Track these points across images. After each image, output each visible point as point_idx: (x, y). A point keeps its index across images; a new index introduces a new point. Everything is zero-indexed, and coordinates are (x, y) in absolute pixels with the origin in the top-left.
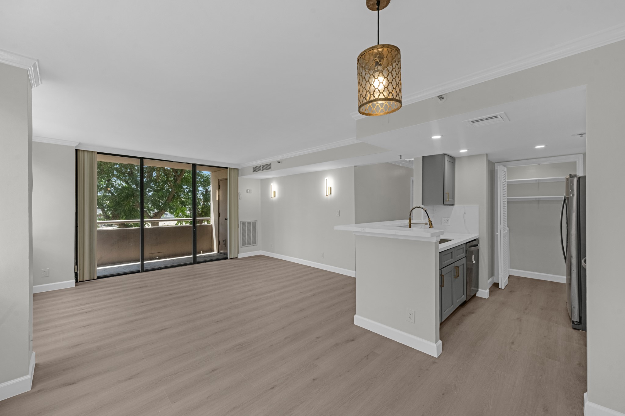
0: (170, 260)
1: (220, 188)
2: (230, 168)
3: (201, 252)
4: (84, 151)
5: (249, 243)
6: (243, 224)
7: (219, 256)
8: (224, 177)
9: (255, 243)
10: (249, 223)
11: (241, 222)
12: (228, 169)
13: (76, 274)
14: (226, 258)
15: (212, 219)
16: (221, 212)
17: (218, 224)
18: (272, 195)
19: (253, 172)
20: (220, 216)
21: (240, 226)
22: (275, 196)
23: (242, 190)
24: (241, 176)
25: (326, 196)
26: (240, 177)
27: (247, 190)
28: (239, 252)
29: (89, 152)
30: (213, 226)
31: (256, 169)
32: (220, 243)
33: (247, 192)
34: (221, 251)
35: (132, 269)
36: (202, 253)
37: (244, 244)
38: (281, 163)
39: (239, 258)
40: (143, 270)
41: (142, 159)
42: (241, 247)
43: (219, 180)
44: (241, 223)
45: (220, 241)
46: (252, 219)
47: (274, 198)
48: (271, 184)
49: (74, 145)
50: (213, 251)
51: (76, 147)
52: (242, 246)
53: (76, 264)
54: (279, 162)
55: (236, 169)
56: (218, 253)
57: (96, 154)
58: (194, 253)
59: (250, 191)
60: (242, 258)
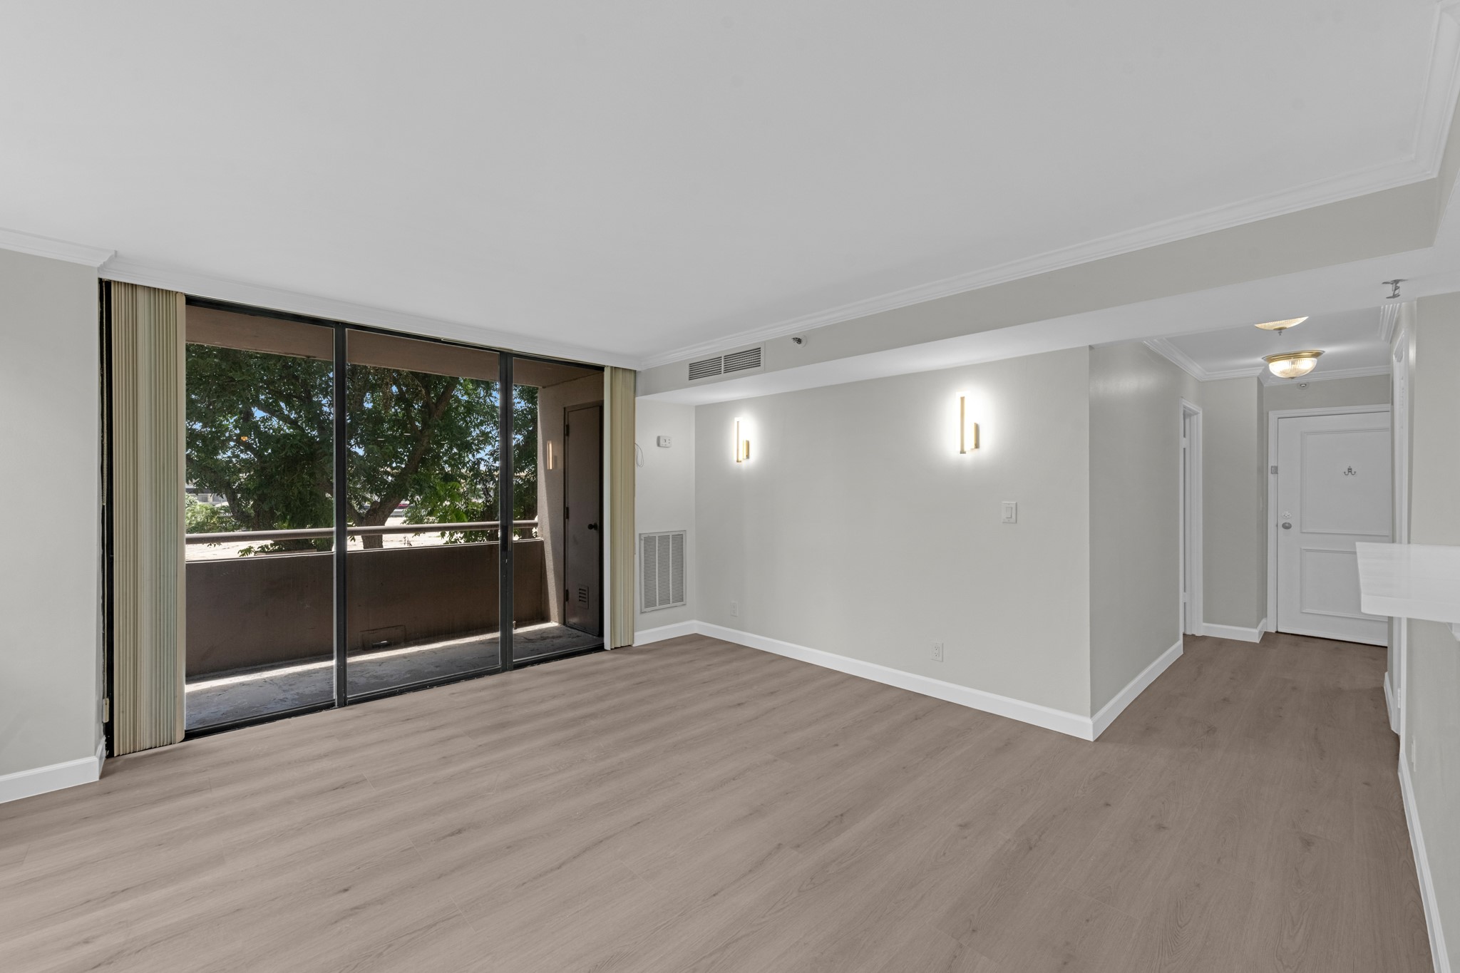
0: (423, 653)
1: (568, 434)
2: (614, 369)
4: (134, 287)
5: (665, 600)
6: (648, 540)
7: (570, 636)
8: (590, 399)
9: (680, 598)
10: (664, 539)
11: (640, 535)
12: (607, 374)
13: (109, 729)
14: (600, 648)
15: (543, 527)
16: (571, 504)
17: (564, 539)
18: (739, 453)
19: (691, 378)
20: (568, 518)
21: (639, 546)
22: (748, 457)
23: (645, 438)
24: (646, 394)
26: (639, 400)
27: (659, 438)
28: (637, 628)
29: (154, 292)
30: (545, 545)
31: (700, 370)
32: (570, 596)
33: (659, 445)
34: (573, 620)
35: (309, 690)
36: (518, 625)
37: (650, 603)
38: (803, 342)
39: (635, 645)
40: (345, 698)
41: (340, 327)
42: (642, 613)
43: (565, 408)
44: (640, 539)
45: (570, 591)
46: (671, 527)
47: (745, 464)
48: (736, 419)
49: (96, 264)
50: (545, 618)
51: (100, 269)
52: (644, 610)
53: (110, 693)
54: (799, 341)
55: (632, 370)
56: (563, 626)
57: (181, 302)
58: (507, 639)
59: (667, 441)
60: (645, 647)
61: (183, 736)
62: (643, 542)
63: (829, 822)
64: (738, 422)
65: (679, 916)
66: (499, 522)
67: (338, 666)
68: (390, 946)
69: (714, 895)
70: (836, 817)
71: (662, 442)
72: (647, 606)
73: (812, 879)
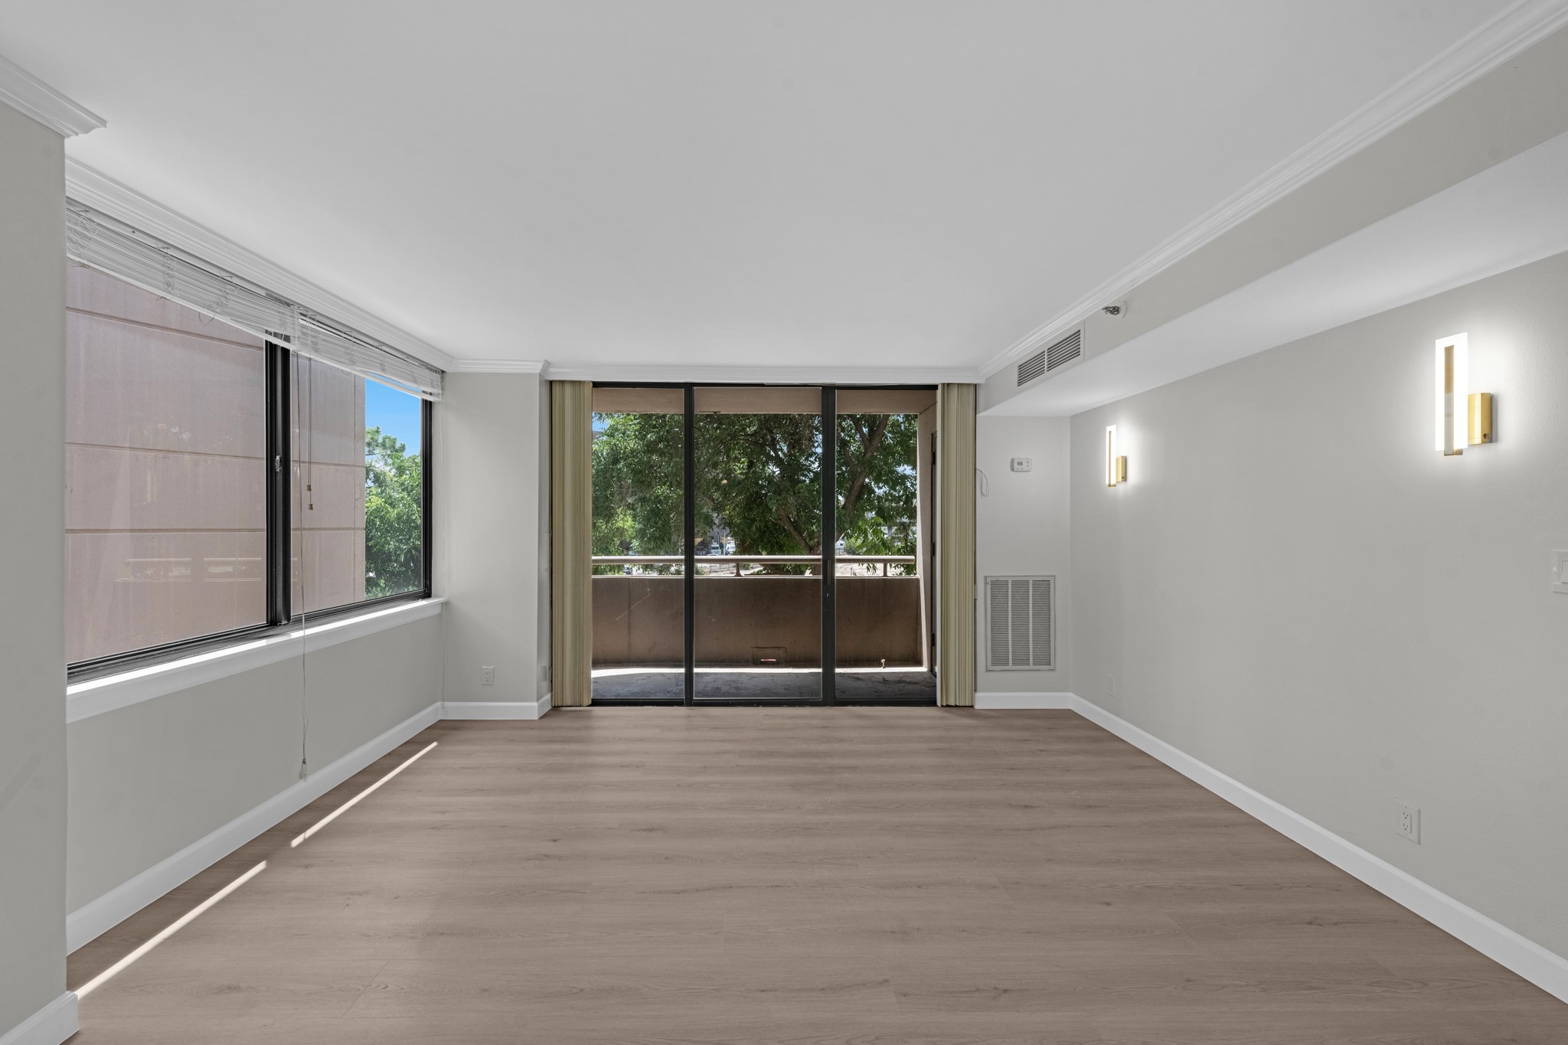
1: (934, 463)
2: (947, 386)
3: (883, 661)
4: (563, 382)
5: (1021, 660)
6: (997, 586)
7: (926, 684)
9: (1045, 659)
10: (1020, 585)
11: (986, 577)
12: (939, 391)
14: (932, 703)
15: (920, 564)
17: (931, 578)
18: (1112, 475)
19: (1020, 384)
20: (934, 554)
21: (984, 593)
22: (1125, 478)
23: (991, 460)
24: (985, 409)
25: (1449, 452)
27: (1013, 461)
28: (978, 689)
29: (573, 382)
30: (921, 584)
31: (1028, 372)
33: (1013, 469)
36: (887, 665)
37: (999, 659)
38: (1122, 312)
39: (977, 707)
40: (692, 700)
41: (689, 387)
42: (988, 671)
43: (932, 435)
44: (985, 584)
46: (1031, 570)
47: (1122, 489)
48: (1109, 429)
49: (541, 370)
50: (919, 663)
51: (541, 374)
52: (990, 668)
54: (1114, 310)
55: (969, 385)
57: (589, 388)
58: (829, 675)
59: (1025, 464)
60: (984, 712)
61: (590, 703)
62: (989, 587)
63: (978, 990)
64: (1110, 432)
65: (713, 990)
66: (820, 557)
67: (686, 674)
68: (534, 892)
69: (762, 991)
70: (996, 988)
71: (1016, 466)
72: (993, 664)
73: (877, 1039)
